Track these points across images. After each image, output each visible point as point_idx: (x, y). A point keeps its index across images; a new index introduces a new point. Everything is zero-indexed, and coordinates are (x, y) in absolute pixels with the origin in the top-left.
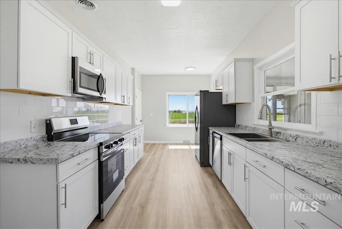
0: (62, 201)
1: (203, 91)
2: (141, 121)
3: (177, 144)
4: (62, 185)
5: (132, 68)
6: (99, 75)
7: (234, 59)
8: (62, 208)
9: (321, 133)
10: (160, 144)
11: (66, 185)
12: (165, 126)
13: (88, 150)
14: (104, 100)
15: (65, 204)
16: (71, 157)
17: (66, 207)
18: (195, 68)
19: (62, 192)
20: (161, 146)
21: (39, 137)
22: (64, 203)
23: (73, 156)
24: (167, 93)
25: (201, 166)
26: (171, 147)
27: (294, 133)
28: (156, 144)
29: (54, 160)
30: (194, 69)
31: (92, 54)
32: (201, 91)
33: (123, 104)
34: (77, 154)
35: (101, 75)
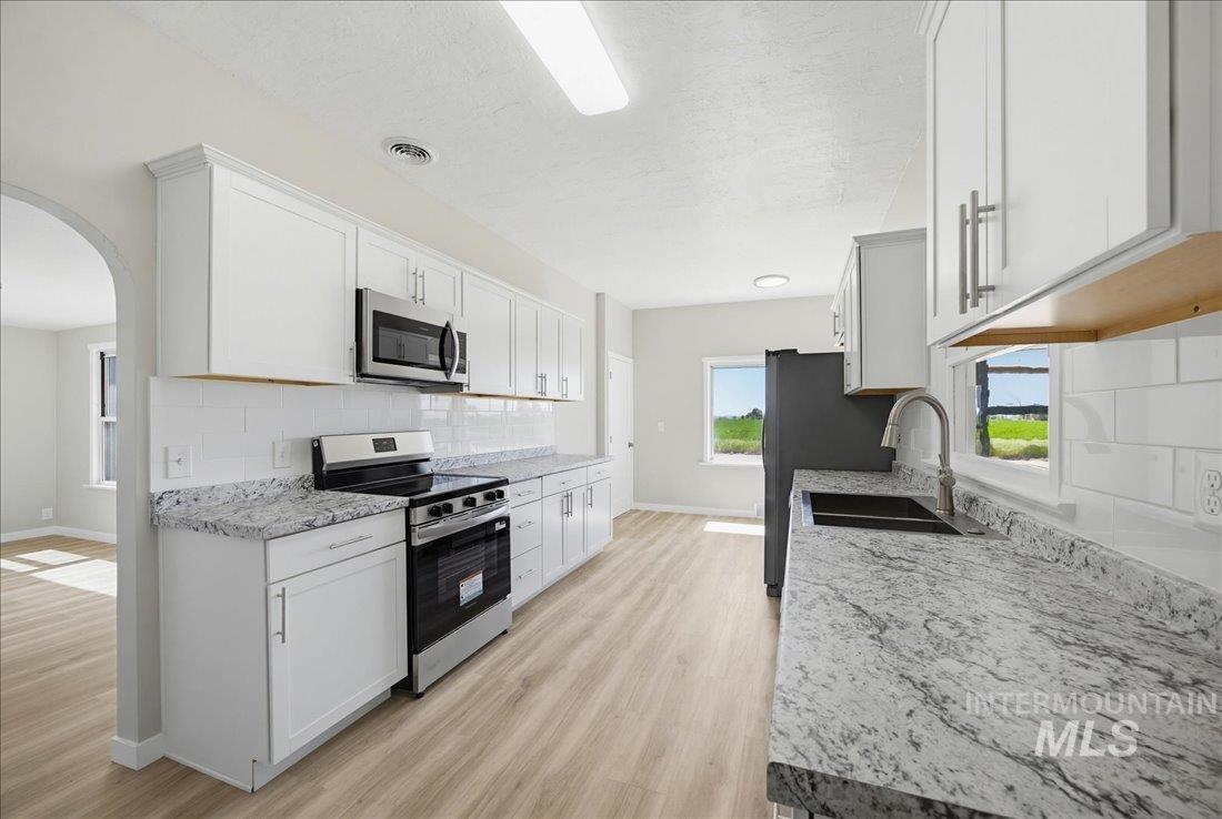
0: (276, 626)
1: (776, 353)
2: (630, 445)
3: (735, 519)
4: (275, 590)
5: (598, 295)
6: (444, 326)
7: (855, 238)
8: (276, 640)
9: (1070, 512)
10: (682, 515)
11: (284, 589)
12: (702, 461)
13: (365, 516)
14: (465, 390)
15: (283, 633)
16: (305, 527)
17: (283, 641)
18: (788, 278)
19: (275, 605)
20: (683, 521)
21: (292, 479)
22: (281, 630)
23: (311, 526)
24: (708, 362)
25: (768, 594)
26: (712, 527)
27: (1006, 506)
28: (672, 514)
29: (257, 531)
30: (783, 281)
31: (419, 273)
32: (768, 353)
33: (539, 396)
34: (326, 522)
35: (448, 325)
